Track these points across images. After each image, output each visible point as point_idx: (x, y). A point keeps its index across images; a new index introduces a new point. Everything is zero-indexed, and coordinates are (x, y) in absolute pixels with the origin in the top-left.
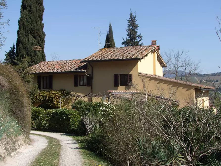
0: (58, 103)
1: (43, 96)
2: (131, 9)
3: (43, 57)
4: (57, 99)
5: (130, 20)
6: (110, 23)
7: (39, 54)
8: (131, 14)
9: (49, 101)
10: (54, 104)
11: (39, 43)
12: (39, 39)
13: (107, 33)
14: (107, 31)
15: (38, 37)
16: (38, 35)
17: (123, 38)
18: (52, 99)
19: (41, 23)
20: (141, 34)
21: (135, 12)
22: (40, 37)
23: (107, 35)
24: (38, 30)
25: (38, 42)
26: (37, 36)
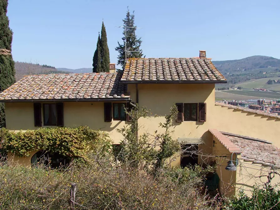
0: (77, 151)
1: (49, 139)
2: (128, 7)
3: (12, 65)
4: (75, 143)
5: (127, 20)
6: (103, 23)
7: (6, 60)
8: (128, 13)
9: (61, 148)
10: (72, 152)
11: (5, 45)
12: (6, 38)
13: (99, 35)
14: (99, 33)
15: (4, 36)
16: (4, 32)
17: (118, 43)
18: (67, 144)
19: (5, 15)
20: (140, 39)
21: (134, 11)
22: (6, 36)
23: (99, 37)
24: (4, 26)
25: (5, 43)
26: (3, 34)
